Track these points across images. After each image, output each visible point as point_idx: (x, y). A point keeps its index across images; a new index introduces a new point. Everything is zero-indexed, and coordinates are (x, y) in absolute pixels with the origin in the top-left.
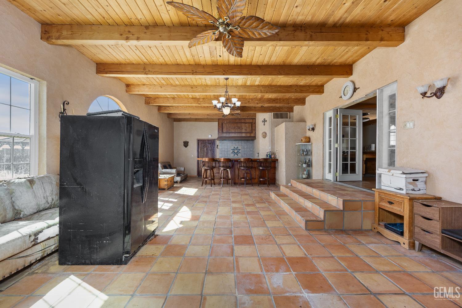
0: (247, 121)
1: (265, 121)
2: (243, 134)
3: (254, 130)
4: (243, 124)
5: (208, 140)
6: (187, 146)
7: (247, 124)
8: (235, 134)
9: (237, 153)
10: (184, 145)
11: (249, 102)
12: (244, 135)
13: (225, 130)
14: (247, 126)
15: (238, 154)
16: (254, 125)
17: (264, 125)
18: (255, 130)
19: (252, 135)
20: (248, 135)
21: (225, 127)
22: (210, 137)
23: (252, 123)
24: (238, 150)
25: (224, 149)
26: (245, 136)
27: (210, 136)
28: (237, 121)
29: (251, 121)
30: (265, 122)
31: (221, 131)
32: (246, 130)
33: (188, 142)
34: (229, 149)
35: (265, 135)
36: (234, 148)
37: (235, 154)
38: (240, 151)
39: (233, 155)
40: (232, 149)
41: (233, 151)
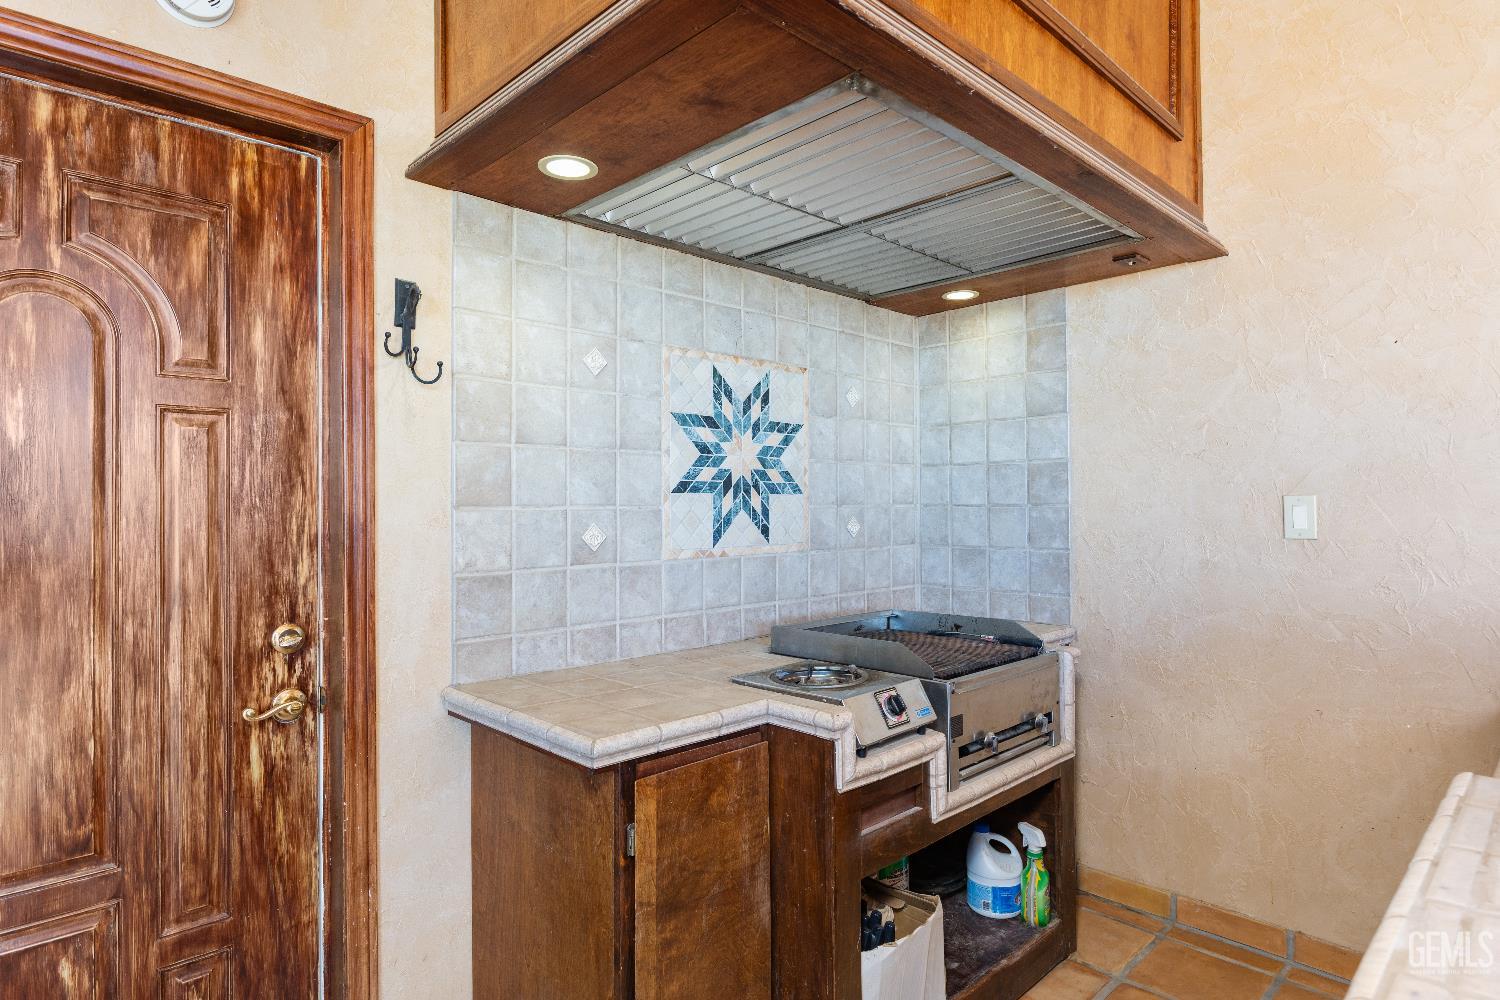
9: (756, 502)
15: (775, 506)
24: (775, 441)
36: (721, 388)
37: (728, 502)
38: (787, 459)
39: (709, 529)
40: (683, 420)
41: (703, 448)
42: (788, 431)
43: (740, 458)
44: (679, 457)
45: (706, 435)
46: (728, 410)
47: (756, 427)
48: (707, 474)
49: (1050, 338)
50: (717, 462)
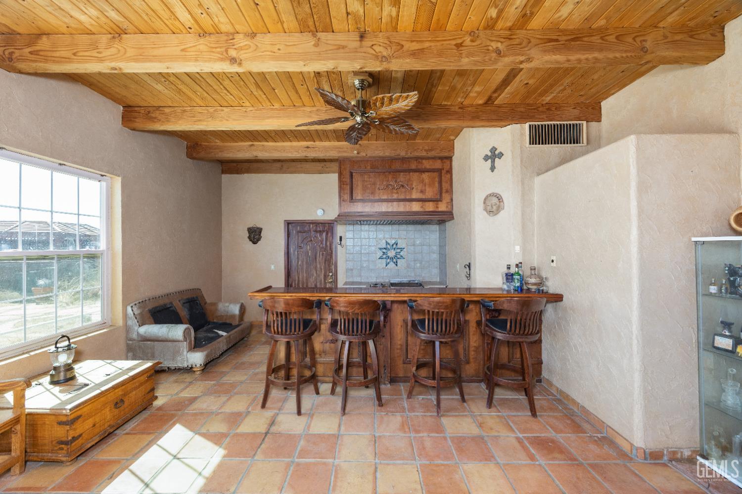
0: (427, 164)
1: (494, 156)
2: (414, 203)
3: (447, 191)
4: (415, 176)
5: (316, 223)
6: (259, 239)
7: (427, 174)
8: (390, 203)
9: (395, 260)
10: (249, 238)
11: (459, 46)
12: (416, 207)
13: (358, 195)
14: (427, 181)
15: (399, 261)
16: (445, 178)
17: (493, 168)
18: (450, 191)
19: (442, 207)
20: (430, 207)
21: (360, 184)
22: (319, 215)
23: (439, 171)
24: (399, 250)
25: (358, 248)
26: (422, 210)
27: (320, 213)
28: (397, 166)
29: (438, 165)
30: (497, 159)
31: (347, 197)
32: (422, 192)
33: (260, 230)
34: (373, 248)
35: (493, 204)
36: (387, 243)
37: (389, 260)
38: (401, 254)
39: (385, 265)
40: (380, 249)
41: (384, 252)
42: (402, 249)
43: (391, 253)
44: (380, 254)
45: (384, 251)
46: (389, 247)
47: (394, 249)
48: (384, 256)
49: (443, 232)
50: (386, 254)
